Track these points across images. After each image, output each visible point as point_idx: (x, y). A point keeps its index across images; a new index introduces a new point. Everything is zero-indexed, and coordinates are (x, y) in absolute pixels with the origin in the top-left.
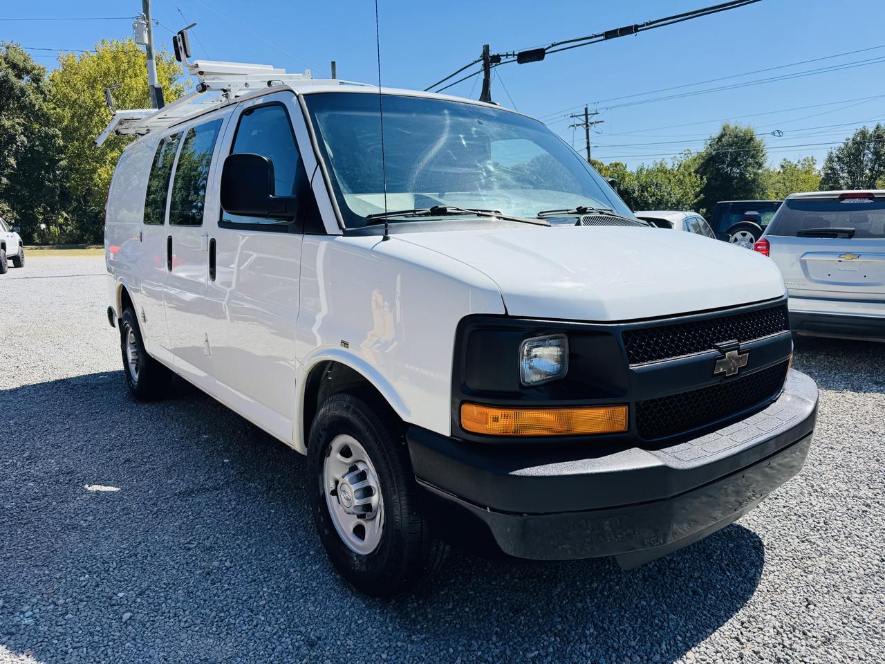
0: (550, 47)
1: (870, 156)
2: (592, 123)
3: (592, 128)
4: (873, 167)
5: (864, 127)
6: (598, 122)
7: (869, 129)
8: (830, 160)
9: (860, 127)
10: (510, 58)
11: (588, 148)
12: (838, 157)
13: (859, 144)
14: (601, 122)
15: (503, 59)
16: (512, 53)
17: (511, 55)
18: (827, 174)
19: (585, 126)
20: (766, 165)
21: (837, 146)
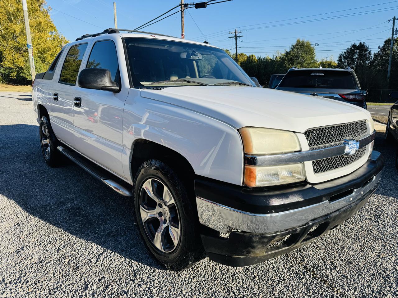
0: (209, 2)
1: (357, 56)
2: (238, 37)
3: (238, 39)
4: (358, 61)
5: (355, 43)
6: (241, 36)
7: (357, 44)
8: (340, 57)
9: (353, 43)
10: (192, 6)
11: (236, 48)
12: (344, 56)
13: (352, 50)
14: (242, 36)
15: (189, 6)
16: (193, 3)
17: (192, 4)
18: (339, 64)
19: (235, 38)
20: (315, 58)
21: (344, 51)
